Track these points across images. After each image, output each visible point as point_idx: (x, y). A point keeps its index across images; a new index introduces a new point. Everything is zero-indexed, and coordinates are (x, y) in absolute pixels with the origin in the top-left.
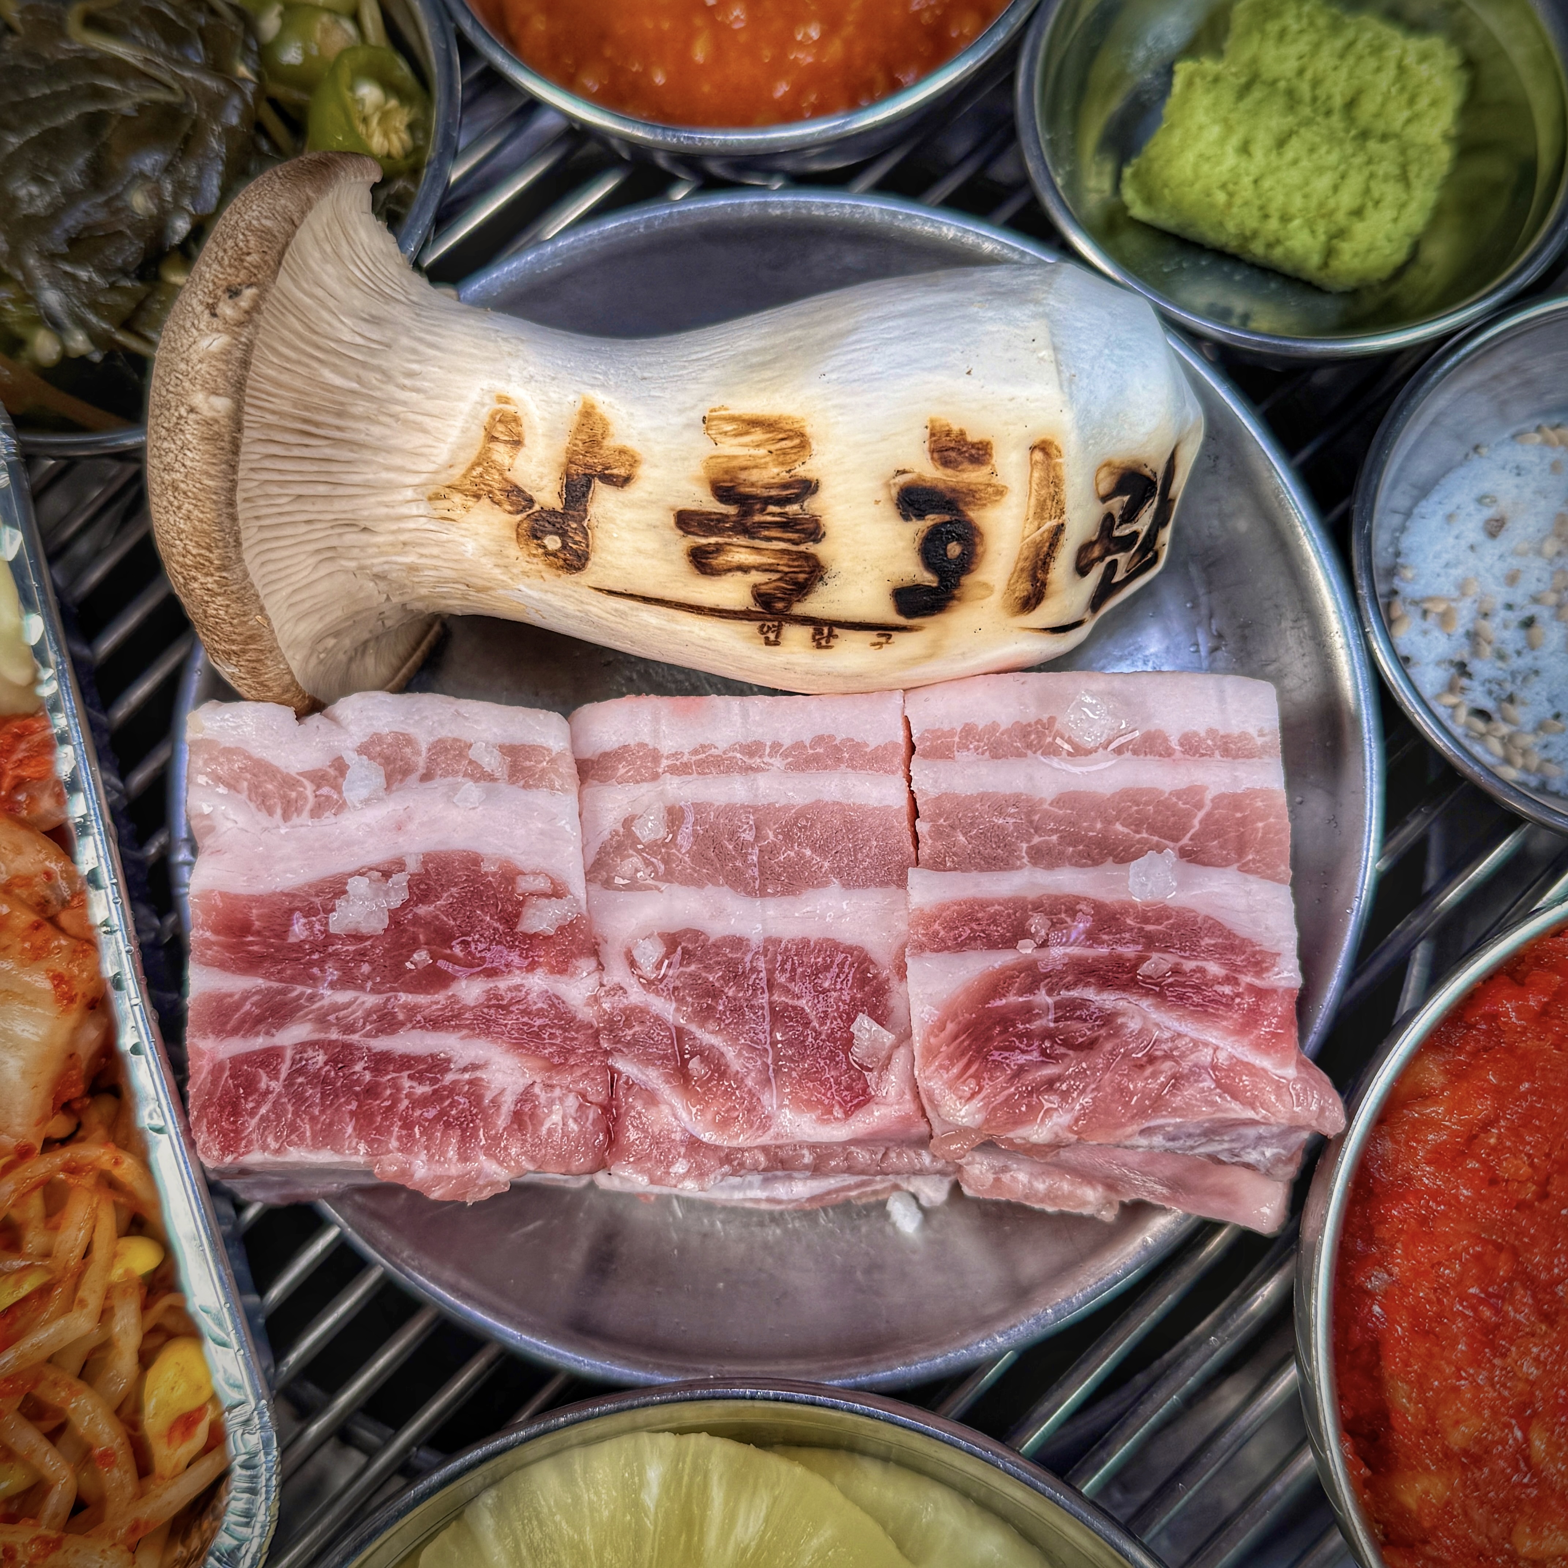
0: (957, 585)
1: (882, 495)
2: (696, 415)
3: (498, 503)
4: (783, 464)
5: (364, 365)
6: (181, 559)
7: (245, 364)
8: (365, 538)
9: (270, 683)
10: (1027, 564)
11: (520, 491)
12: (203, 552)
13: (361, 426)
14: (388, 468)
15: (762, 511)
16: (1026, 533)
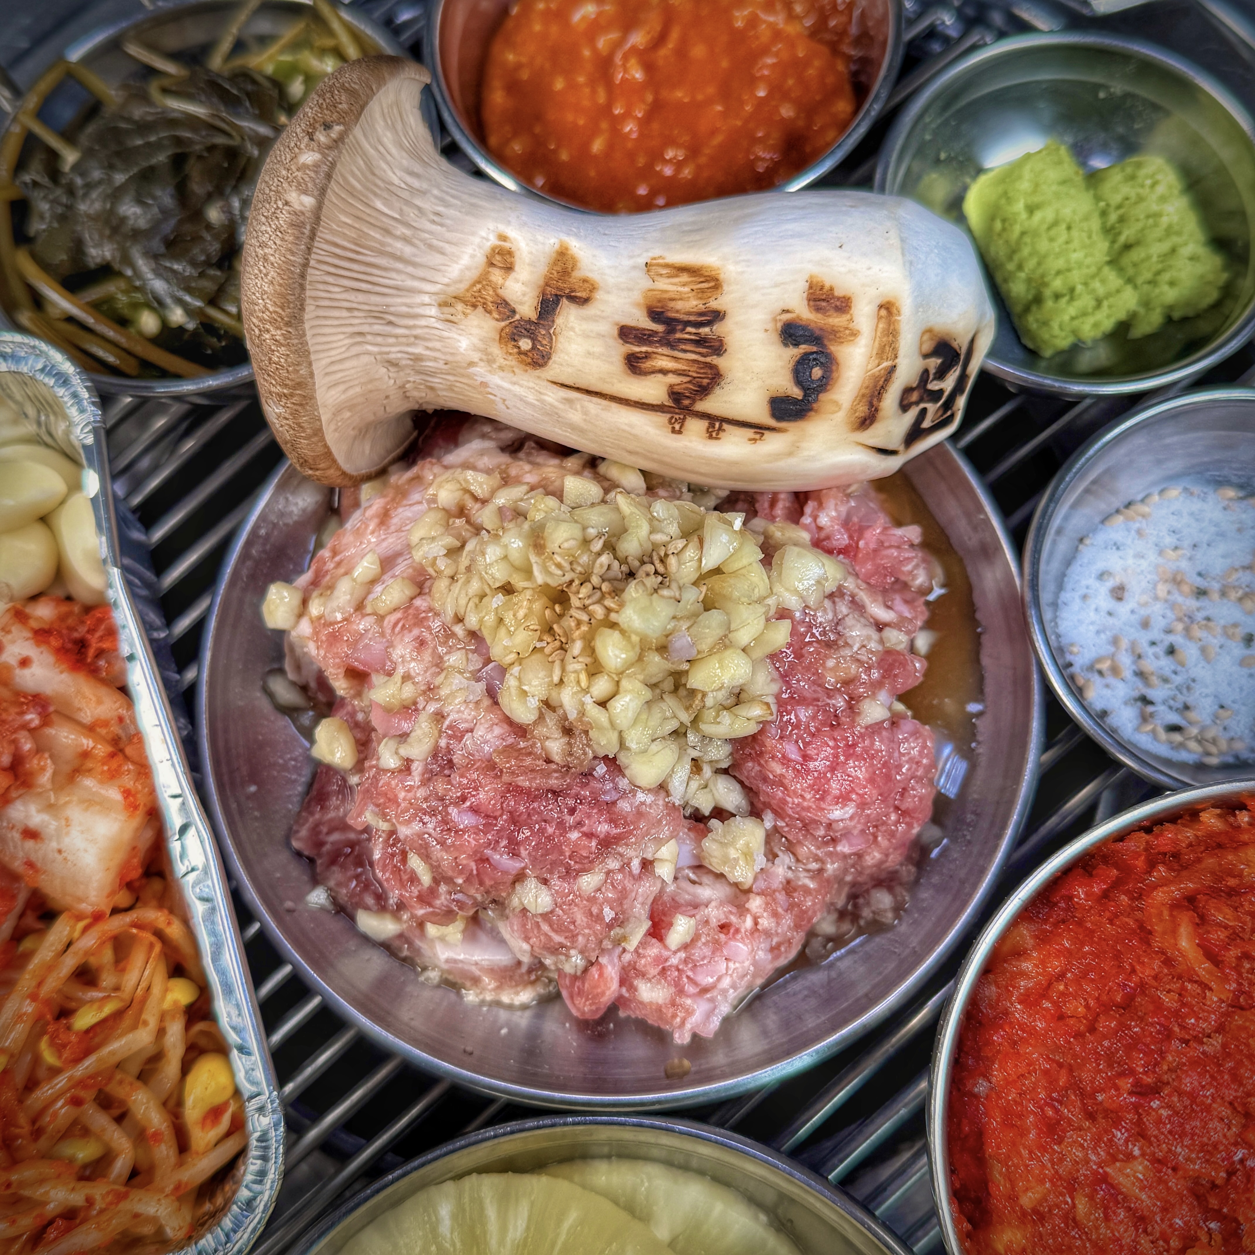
0: (816, 400)
1: (770, 326)
2: (642, 261)
3: (490, 312)
4: (701, 298)
5: (407, 202)
6: (260, 315)
7: (329, 176)
8: (389, 329)
9: (305, 425)
10: (867, 391)
11: (505, 303)
12: (278, 310)
13: (399, 245)
14: (414, 277)
15: (683, 330)
16: (870, 367)
